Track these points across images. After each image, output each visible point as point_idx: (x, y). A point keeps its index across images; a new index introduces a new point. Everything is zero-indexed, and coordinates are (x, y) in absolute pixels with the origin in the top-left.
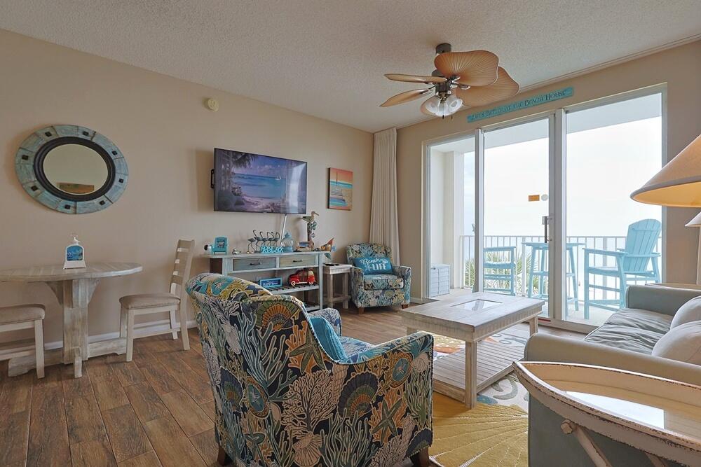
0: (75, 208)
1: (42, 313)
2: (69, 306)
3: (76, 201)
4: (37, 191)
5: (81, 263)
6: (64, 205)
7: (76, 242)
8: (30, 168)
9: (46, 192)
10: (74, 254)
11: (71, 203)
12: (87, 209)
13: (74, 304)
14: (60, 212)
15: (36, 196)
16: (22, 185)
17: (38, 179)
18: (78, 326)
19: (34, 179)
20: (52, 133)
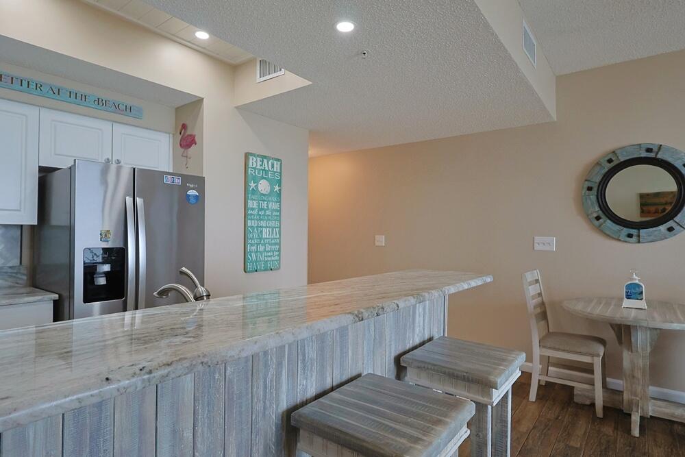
0: (639, 236)
1: (601, 350)
2: (628, 350)
3: (639, 229)
4: (601, 220)
5: (642, 304)
6: (626, 234)
7: (636, 279)
8: (593, 198)
9: (608, 221)
10: (633, 292)
11: (634, 232)
12: (652, 238)
13: (633, 349)
14: (623, 241)
15: (600, 225)
16: (587, 216)
17: (601, 209)
18: (639, 375)
19: (597, 209)
20: (613, 159)
